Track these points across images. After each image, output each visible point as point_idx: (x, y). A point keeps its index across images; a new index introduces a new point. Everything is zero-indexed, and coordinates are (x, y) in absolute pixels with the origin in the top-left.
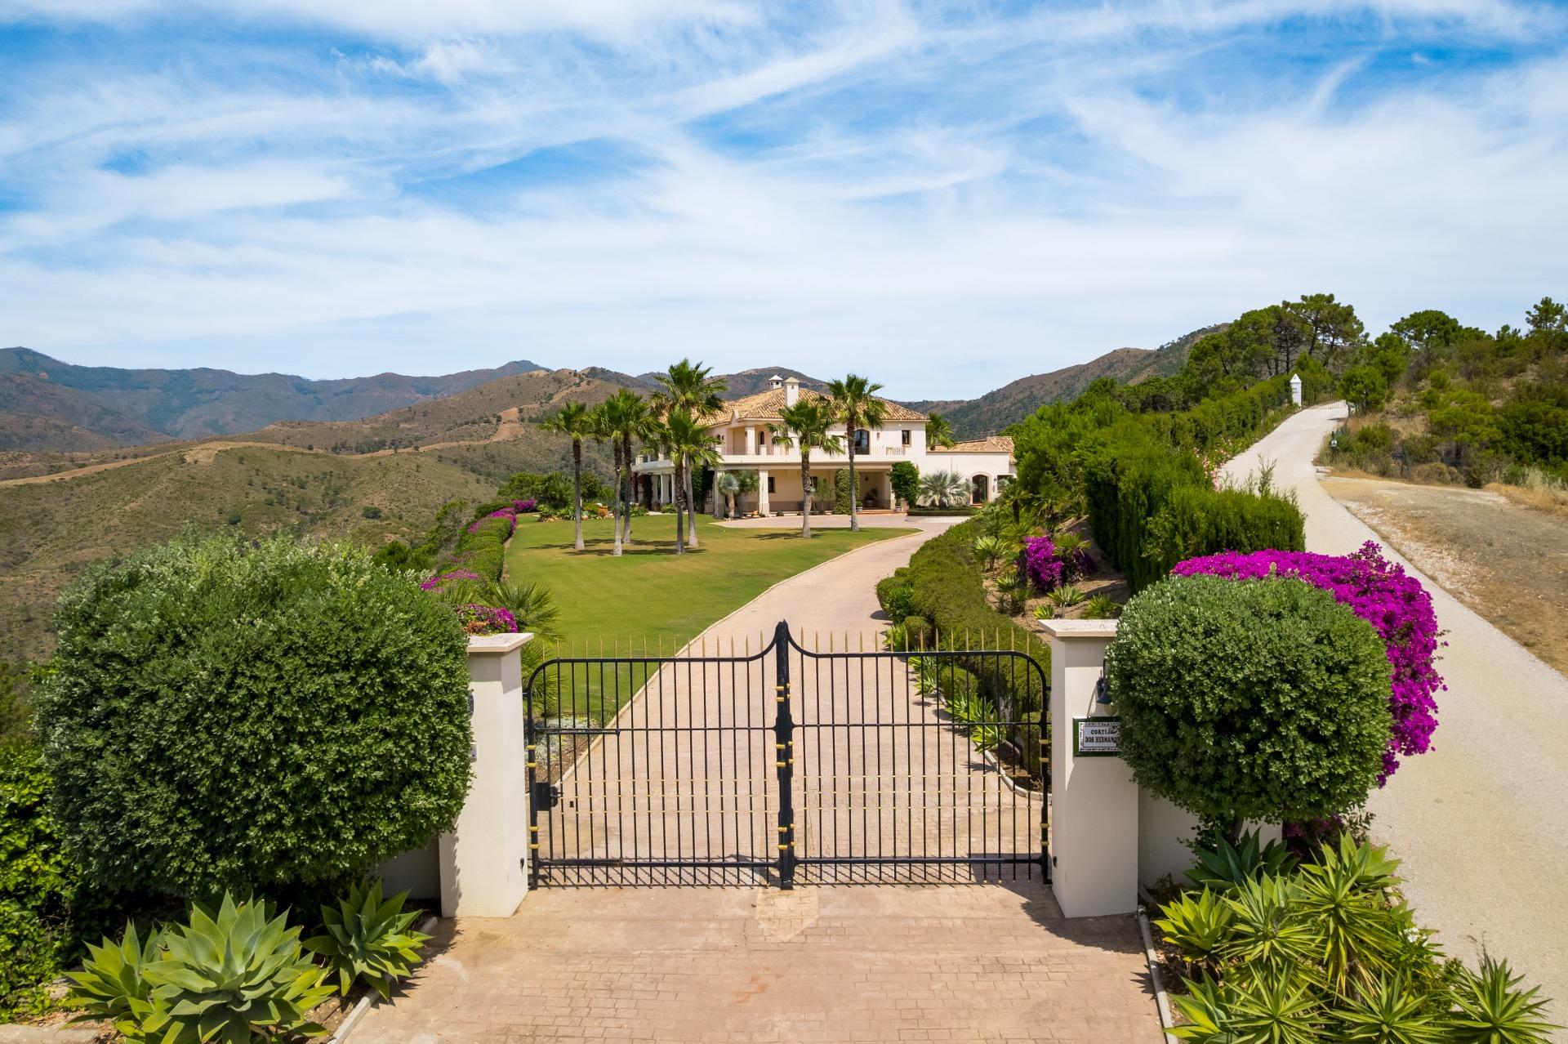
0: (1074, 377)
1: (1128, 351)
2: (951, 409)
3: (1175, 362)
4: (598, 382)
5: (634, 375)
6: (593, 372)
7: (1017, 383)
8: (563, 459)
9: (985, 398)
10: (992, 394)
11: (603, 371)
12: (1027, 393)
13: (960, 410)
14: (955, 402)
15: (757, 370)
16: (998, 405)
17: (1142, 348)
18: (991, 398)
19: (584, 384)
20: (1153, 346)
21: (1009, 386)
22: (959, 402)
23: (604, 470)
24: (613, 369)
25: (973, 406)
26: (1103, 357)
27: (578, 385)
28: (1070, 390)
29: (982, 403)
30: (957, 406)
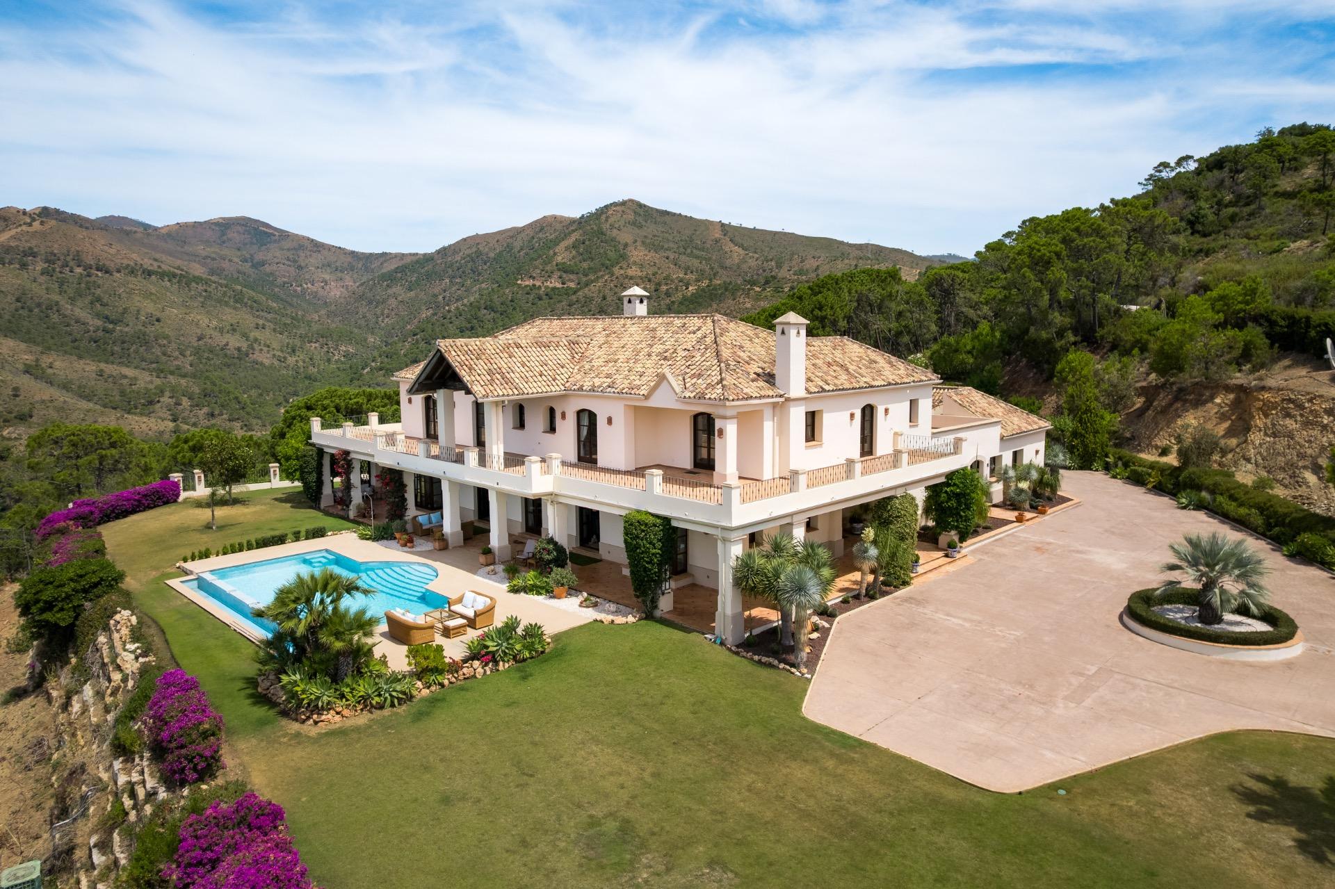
0: (512, 237)
1: (555, 217)
2: (408, 260)
3: (595, 228)
4: (53, 222)
5: (93, 217)
6: (45, 212)
7: (465, 240)
8: (18, 300)
9: (438, 252)
10: (444, 249)
11: (57, 211)
12: (474, 249)
13: (417, 262)
14: (410, 254)
15: (224, 219)
16: (450, 259)
17: (566, 215)
18: (443, 252)
19: (36, 224)
20: (576, 214)
21: (458, 242)
22: (414, 254)
23: (68, 312)
24: (69, 210)
25: (428, 258)
26: (536, 221)
27: (30, 225)
28: (509, 248)
29: (436, 257)
30: (414, 258)
